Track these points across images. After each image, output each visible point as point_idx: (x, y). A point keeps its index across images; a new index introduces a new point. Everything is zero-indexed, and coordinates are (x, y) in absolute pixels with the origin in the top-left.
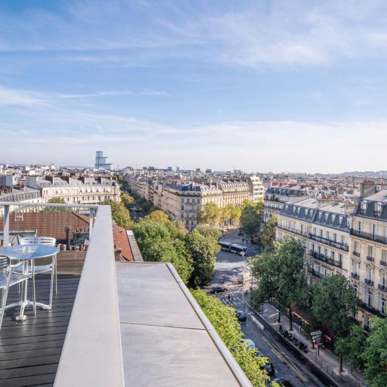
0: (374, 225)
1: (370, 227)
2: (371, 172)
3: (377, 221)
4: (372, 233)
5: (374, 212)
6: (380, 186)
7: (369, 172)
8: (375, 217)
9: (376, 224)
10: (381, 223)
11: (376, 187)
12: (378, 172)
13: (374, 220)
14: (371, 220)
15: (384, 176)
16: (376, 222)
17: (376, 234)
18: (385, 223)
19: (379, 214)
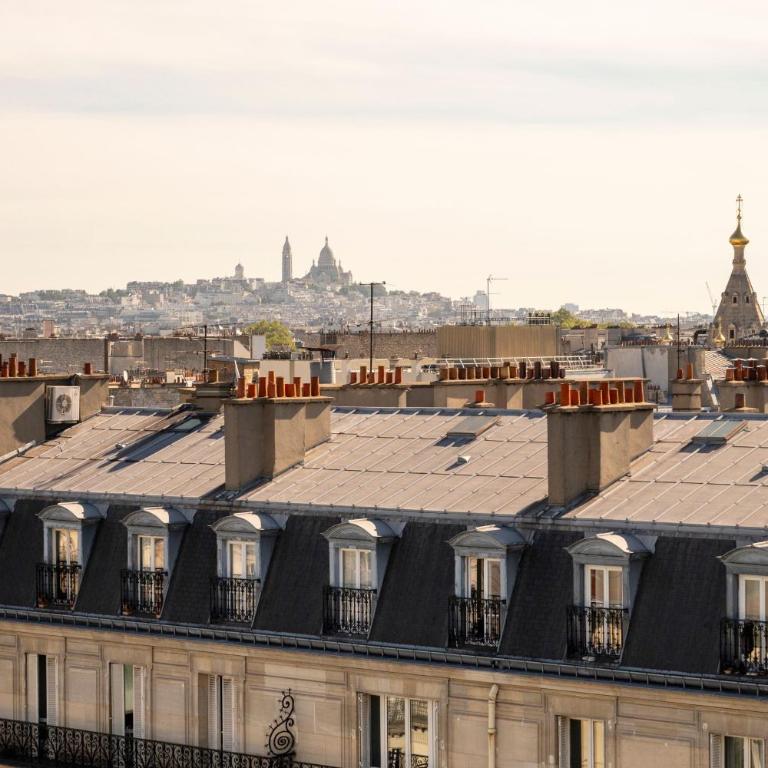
0: (42, 659)
1: (22, 674)
2: (66, 295)
3: (57, 632)
4: (34, 718)
5: (41, 568)
6: (73, 392)
7: (47, 295)
8: (48, 601)
9: (52, 650)
10: (84, 640)
11: (46, 404)
12: (112, 296)
13: (39, 629)
14: (21, 627)
15: (154, 316)
16: (50, 638)
17: (54, 718)
18: (107, 636)
19: (72, 585)
